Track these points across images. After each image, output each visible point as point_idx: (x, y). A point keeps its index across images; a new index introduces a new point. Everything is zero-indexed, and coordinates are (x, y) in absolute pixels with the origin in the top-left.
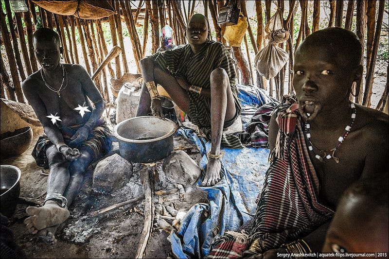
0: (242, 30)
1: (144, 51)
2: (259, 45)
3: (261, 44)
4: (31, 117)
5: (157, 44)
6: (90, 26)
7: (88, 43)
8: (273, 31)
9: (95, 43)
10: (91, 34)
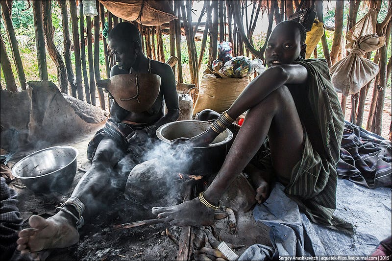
0: (315, 39)
1: (200, 64)
2: (333, 58)
3: (336, 57)
4: (85, 113)
5: (214, 56)
6: (151, 37)
7: (147, 52)
8: (360, 37)
9: (154, 52)
10: (151, 44)
